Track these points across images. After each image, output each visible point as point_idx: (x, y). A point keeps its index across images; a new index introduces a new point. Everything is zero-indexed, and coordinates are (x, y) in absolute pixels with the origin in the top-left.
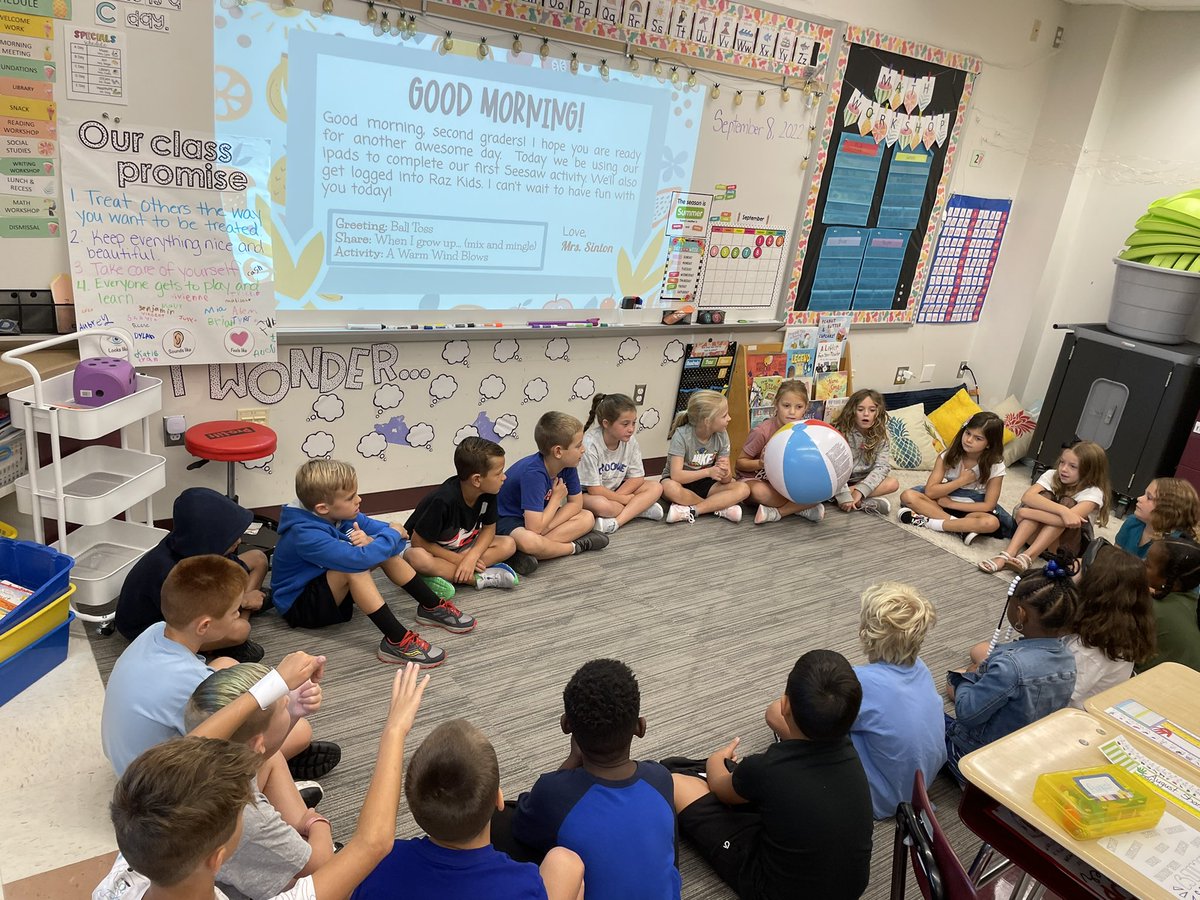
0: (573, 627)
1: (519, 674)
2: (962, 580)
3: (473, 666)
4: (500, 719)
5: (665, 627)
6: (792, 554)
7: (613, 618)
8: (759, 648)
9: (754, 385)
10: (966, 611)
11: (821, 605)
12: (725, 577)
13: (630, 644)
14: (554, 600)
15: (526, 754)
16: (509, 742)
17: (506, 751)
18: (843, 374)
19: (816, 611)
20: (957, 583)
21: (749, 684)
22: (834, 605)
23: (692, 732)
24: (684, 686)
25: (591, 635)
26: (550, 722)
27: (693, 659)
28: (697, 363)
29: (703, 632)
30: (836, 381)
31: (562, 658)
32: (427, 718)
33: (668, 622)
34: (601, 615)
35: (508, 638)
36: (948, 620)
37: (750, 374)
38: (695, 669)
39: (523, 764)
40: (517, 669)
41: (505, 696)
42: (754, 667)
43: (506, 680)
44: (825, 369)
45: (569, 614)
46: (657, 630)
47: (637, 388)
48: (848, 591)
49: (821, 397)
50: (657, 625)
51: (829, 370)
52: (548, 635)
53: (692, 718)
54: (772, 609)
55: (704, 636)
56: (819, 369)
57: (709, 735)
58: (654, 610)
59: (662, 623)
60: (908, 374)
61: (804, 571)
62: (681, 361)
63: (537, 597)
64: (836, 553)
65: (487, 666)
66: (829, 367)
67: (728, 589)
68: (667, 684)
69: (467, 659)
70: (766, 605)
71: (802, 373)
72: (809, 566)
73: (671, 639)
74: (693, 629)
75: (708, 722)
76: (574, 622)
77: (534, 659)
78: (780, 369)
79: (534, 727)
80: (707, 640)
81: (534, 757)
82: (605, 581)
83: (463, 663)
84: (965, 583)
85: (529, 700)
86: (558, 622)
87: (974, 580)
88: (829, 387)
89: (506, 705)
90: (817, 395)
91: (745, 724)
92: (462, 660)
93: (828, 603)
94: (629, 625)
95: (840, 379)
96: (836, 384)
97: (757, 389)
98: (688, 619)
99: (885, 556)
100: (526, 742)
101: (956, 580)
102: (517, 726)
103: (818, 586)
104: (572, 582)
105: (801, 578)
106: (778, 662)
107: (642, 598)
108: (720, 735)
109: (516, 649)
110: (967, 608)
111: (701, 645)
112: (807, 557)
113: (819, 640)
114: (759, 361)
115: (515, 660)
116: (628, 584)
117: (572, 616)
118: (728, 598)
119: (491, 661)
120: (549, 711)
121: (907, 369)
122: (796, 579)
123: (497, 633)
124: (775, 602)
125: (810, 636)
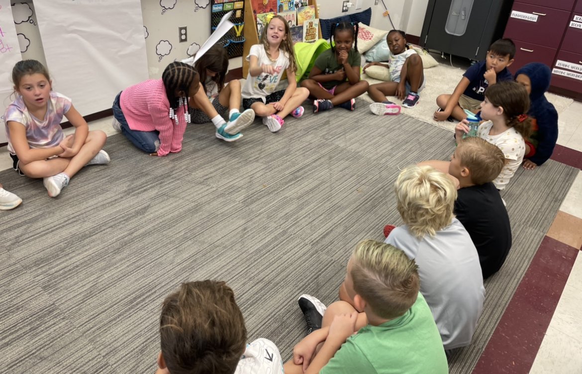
0: (149, 215)
1: (103, 269)
2: (401, 126)
3: (61, 272)
4: (84, 319)
5: (221, 199)
6: (299, 128)
7: (181, 201)
8: (287, 202)
9: (258, 19)
10: (408, 146)
11: (323, 160)
12: (258, 152)
13: (195, 220)
14: (134, 195)
15: (107, 350)
16: (91, 341)
17: (89, 351)
18: (312, 7)
19: (321, 164)
20: (399, 129)
21: (284, 232)
22: (330, 158)
23: (247, 287)
24: (238, 247)
25: (163, 219)
26: (130, 309)
27: (243, 221)
28: (221, 8)
29: (248, 197)
30: (309, 12)
31: (140, 245)
32: (15, 336)
33: (222, 195)
34: (171, 200)
35: (94, 237)
36: (400, 154)
37: (255, 12)
38: (245, 229)
39: (103, 363)
40: (103, 264)
41: (90, 295)
42: (287, 217)
43: (92, 278)
44: (300, 5)
45: (146, 205)
46: (215, 203)
47: (181, 29)
48: (337, 147)
49: (301, 23)
50: (214, 199)
51: (302, 6)
52: (129, 227)
53: (246, 273)
54: (293, 169)
55: (249, 201)
56: (297, 5)
57: (261, 285)
58: (211, 188)
59: (218, 197)
60: (349, 5)
61: (309, 138)
62: (209, 7)
63: (120, 196)
64: (325, 122)
65: (74, 268)
66: (302, 3)
67: (261, 161)
68: (225, 247)
69: (57, 265)
70: (287, 168)
71: (288, 8)
72: (310, 134)
73: (226, 208)
74: (240, 196)
75: (259, 274)
76: (151, 210)
77: (117, 251)
78: (273, 7)
79: (115, 319)
80: (252, 203)
81: (115, 351)
82: (174, 173)
83: (53, 270)
84: (403, 127)
85: (111, 291)
86: (138, 213)
87: (407, 125)
88: (305, 17)
89: (93, 301)
90: (299, 22)
91: (286, 268)
92: (53, 268)
93: (327, 157)
94: (193, 204)
95: (310, 10)
96: (309, 14)
97: (260, 22)
98: (238, 189)
99: (355, 119)
100: (107, 338)
101: (398, 126)
102: (100, 322)
103: (320, 146)
104: (149, 177)
105: (307, 144)
106: (302, 209)
107: (202, 180)
108: (269, 282)
109: (101, 246)
110: (409, 144)
111: (247, 208)
112: (309, 128)
113: (326, 185)
114: (260, 2)
115: (99, 256)
116: (191, 171)
117: (148, 206)
118: (263, 167)
119: (78, 263)
120: (130, 298)
121: (348, 2)
122: (304, 145)
123: (85, 235)
124: (294, 164)
125: (319, 185)
